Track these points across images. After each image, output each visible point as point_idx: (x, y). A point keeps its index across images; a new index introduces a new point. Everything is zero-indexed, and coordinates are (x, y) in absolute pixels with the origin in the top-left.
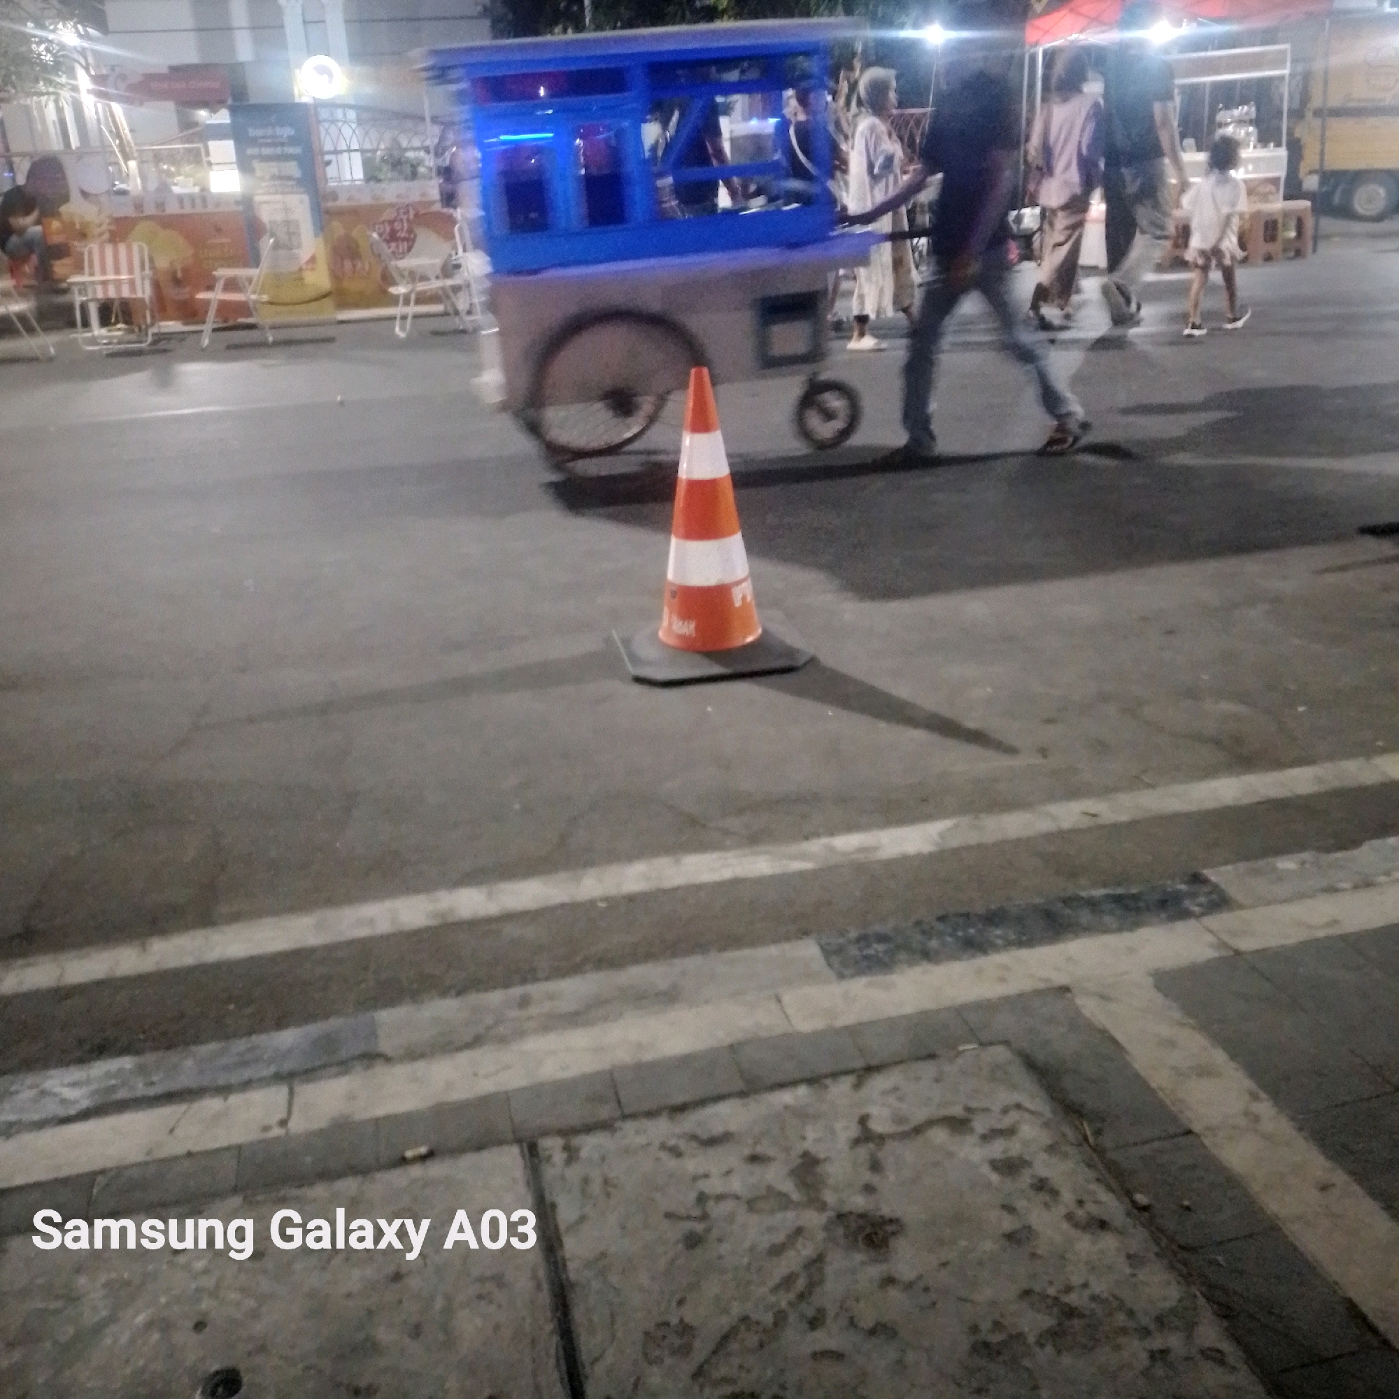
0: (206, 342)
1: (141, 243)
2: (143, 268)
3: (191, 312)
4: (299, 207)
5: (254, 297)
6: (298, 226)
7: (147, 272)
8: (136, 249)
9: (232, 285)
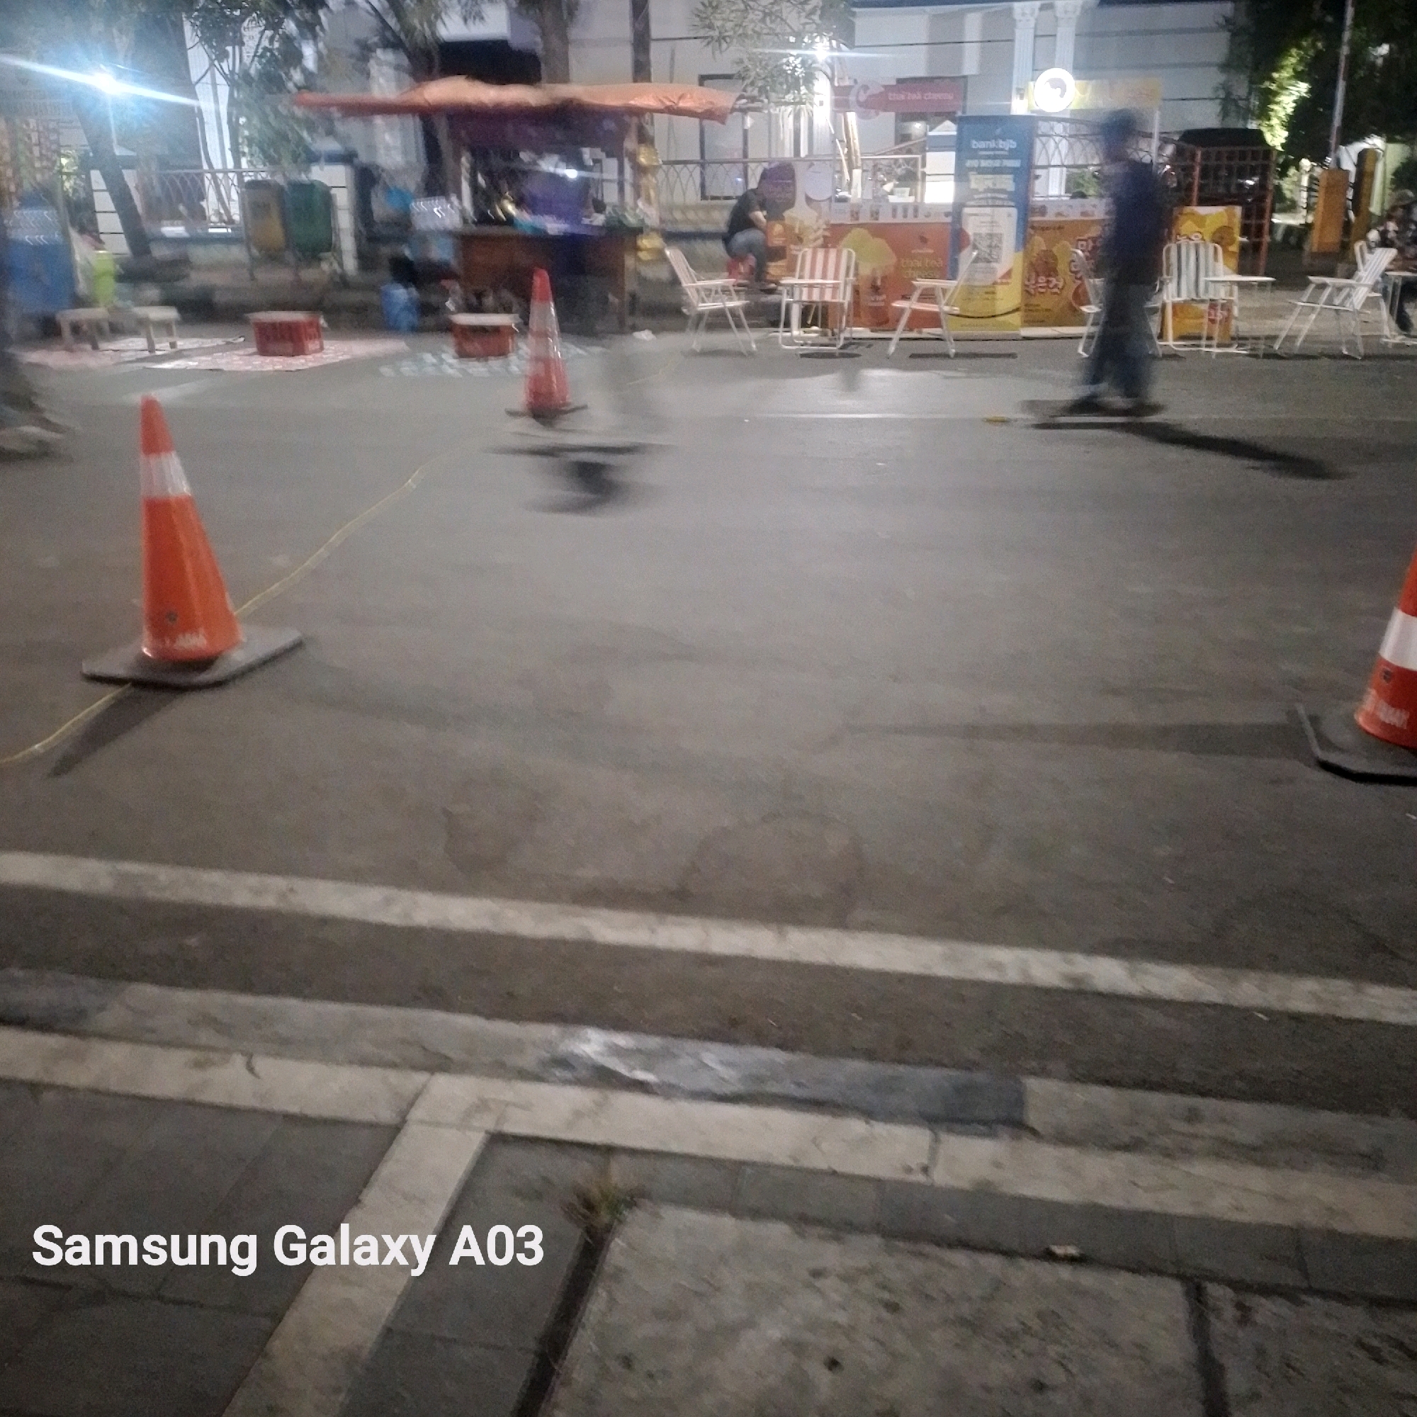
0: (892, 349)
1: (851, 250)
2: (847, 274)
3: (883, 320)
4: (1006, 221)
5: (946, 309)
6: (1000, 241)
7: (851, 277)
8: (845, 255)
9: (928, 296)
